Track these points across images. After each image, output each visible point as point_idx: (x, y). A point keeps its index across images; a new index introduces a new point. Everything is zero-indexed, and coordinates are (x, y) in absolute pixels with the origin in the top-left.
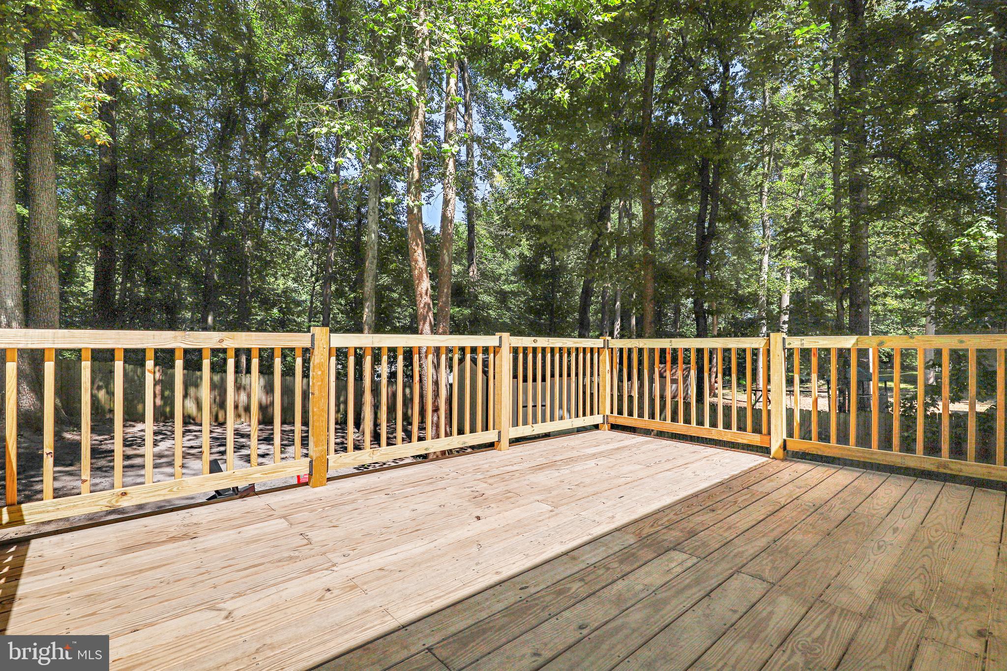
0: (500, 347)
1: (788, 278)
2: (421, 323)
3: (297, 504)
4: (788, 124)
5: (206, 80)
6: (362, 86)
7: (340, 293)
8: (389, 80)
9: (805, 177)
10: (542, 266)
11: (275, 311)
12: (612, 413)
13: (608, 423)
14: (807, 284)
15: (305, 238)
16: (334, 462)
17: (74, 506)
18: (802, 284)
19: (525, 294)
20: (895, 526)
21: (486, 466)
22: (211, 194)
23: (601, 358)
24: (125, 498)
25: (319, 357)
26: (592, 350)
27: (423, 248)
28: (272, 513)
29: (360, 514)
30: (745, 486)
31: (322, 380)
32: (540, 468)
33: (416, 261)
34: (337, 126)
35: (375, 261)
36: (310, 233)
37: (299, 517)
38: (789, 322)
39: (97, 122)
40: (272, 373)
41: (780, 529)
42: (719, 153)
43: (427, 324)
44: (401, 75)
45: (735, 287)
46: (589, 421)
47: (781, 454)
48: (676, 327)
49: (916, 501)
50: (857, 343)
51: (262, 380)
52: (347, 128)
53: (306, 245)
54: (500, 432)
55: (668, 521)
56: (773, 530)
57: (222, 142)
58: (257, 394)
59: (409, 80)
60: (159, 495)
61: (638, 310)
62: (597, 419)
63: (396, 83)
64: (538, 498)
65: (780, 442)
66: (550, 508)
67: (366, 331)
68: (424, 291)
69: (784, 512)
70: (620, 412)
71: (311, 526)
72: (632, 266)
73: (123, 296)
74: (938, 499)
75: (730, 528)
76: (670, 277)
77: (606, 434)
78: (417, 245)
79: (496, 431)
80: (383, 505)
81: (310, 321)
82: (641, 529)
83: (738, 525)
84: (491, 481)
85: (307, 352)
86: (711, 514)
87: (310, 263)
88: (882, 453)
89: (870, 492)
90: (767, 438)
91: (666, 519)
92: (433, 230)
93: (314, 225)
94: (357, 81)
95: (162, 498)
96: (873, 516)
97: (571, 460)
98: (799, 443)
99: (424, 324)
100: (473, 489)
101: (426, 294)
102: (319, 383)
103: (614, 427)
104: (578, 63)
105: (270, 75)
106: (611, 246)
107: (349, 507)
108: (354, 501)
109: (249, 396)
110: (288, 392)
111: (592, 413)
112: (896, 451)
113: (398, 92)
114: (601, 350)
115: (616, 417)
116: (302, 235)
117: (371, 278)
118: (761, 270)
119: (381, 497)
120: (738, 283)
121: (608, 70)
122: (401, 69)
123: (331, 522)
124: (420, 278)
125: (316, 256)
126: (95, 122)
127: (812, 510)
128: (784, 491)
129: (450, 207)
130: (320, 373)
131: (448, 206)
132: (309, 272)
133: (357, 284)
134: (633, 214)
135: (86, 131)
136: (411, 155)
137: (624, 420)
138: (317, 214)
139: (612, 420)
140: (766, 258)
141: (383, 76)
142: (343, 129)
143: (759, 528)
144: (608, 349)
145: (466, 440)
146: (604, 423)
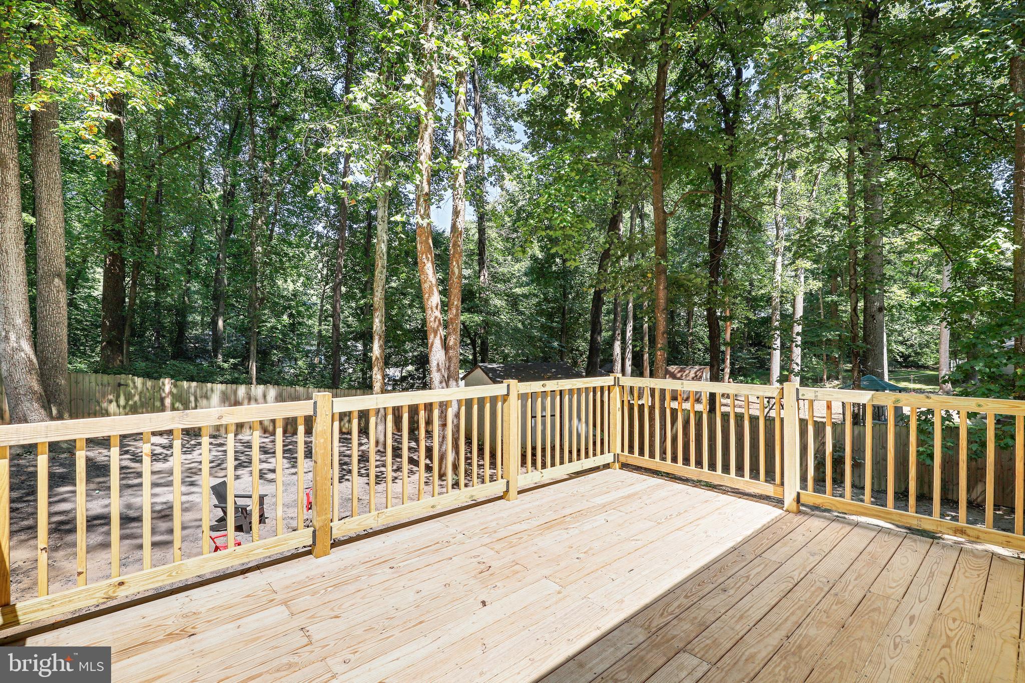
0: (508, 395)
1: (802, 279)
2: (432, 336)
3: (299, 582)
4: (802, 132)
5: (214, 82)
6: (371, 105)
7: (349, 297)
8: (397, 98)
9: (820, 177)
10: (554, 268)
12: (623, 451)
13: (618, 461)
14: (821, 285)
15: (315, 240)
16: (338, 529)
17: (70, 601)
18: (816, 285)
19: (536, 296)
20: (912, 613)
21: (494, 524)
22: (220, 197)
23: (611, 395)
24: (122, 587)
25: (322, 425)
26: (602, 388)
27: (432, 263)
28: (273, 596)
29: (362, 598)
30: (758, 552)
31: (325, 448)
32: (548, 526)
33: (426, 274)
34: (345, 145)
35: (385, 270)
36: (320, 236)
37: (302, 603)
38: (803, 334)
39: (103, 142)
41: (794, 618)
42: (732, 160)
43: (438, 337)
44: (409, 94)
45: (748, 288)
46: (600, 460)
47: (794, 506)
48: (689, 327)
49: (932, 574)
50: (872, 399)
52: (355, 147)
53: (316, 248)
54: (508, 482)
55: (679, 606)
56: (786, 620)
57: (230, 144)
59: (418, 99)
60: (158, 581)
61: (650, 319)
62: (608, 458)
63: (405, 101)
64: (546, 572)
65: (794, 495)
66: (558, 588)
68: (434, 305)
69: (798, 592)
70: (631, 450)
71: (312, 617)
72: (644, 275)
73: (132, 300)
74: (956, 571)
75: (741, 617)
76: (682, 286)
77: (617, 473)
78: (427, 258)
79: (505, 481)
80: (387, 584)
81: (320, 325)
82: (651, 620)
83: (750, 612)
84: (498, 546)
85: (309, 421)
86: (723, 596)
88: (897, 514)
89: (884, 563)
90: (780, 489)
91: (676, 604)
92: (444, 232)
93: (324, 228)
94: (365, 99)
95: (160, 584)
96: (888, 598)
97: (579, 515)
98: (812, 496)
99: (435, 337)
100: (479, 559)
101: (437, 307)
102: (322, 451)
103: (625, 466)
104: (589, 81)
105: (279, 79)
106: (623, 256)
107: (352, 588)
108: (357, 578)
111: (602, 453)
112: (912, 511)
113: (406, 110)
114: (611, 388)
115: (627, 456)
116: (312, 238)
117: (381, 281)
118: (774, 271)
119: (384, 573)
120: (751, 284)
121: (620, 87)
122: (409, 88)
123: (332, 609)
124: (431, 293)
125: (326, 259)
126: (100, 141)
127: (826, 589)
128: (797, 560)
130: (322, 441)
131: (457, 217)
132: (319, 275)
133: (367, 288)
134: (646, 214)
135: (91, 151)
136: (420, 172)
137: (635, 459)
138: (327, 216)
139: (622, 459)
140: (780, 259)
141: (390, 94)
142: (351, 148)
143: (772, 617)
144: (619, 386)
145: (474, 493)
146: (614, 462)
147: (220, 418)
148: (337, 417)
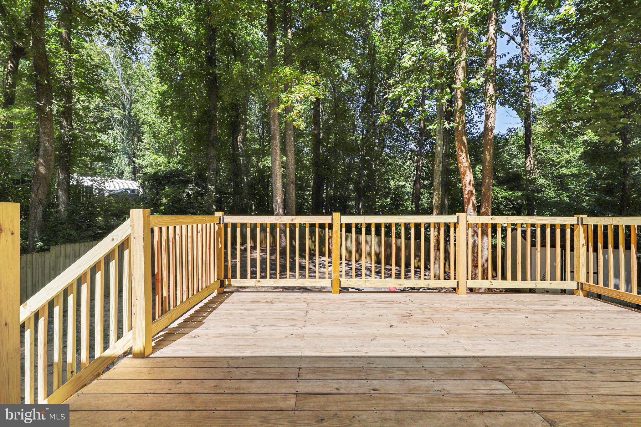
0: (458, 223)
2: (466, 205)
11: (388, 199)
12: (587, 281)
13: (582, 290)
15: (409, 154)
17: (245, 282)
23: (575, 233)
24: (259, 283)
25: (336, 228)
26: (563, 226)
27: (466, 154)
31: (337, 240)
32: (474, 310)
33: (461, 162)
35: (441, 165)
36: (412, 151)
40: (381, 236)
43: (471, 205)
44: (437, 46)
46: (558, 285)
51: (377, 239)
52: (404, 89)
53: (410, 158)
54: (458, 282)
58: (374, 248)
62: (570, 285)
63: (434, 52)
67: (435, 213)
68: (468, 182)
77: (580, 297)
78: (462, 151)
79: (456, 281)
84: (426, 310)
87: (413, 169)
93: (415, 146)
97: (507, 310)
99: (468, 205)
100: (409, 312)
101: (470, 184)
103: (588, 294)
109: (370, 247)
110: (388, 246)
114: (575, 227)
115: (590, 286)
116: (408, 153)
117: (438, 176)
119: (357, 305)
124: (465, 174)
125: (415, 165)
129: (491, 120)
130: (335, 236)
132: (411, 175)
137: (600, 289)
138: (416, 138)
139: (587, 288)
144: (582, 225)
145: (430, 283)
146: (578, 289)
147: (292, 220)
148: (344, 225)
